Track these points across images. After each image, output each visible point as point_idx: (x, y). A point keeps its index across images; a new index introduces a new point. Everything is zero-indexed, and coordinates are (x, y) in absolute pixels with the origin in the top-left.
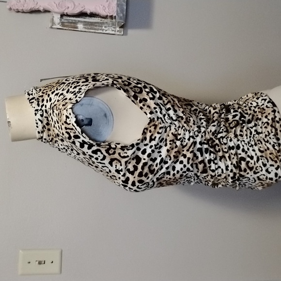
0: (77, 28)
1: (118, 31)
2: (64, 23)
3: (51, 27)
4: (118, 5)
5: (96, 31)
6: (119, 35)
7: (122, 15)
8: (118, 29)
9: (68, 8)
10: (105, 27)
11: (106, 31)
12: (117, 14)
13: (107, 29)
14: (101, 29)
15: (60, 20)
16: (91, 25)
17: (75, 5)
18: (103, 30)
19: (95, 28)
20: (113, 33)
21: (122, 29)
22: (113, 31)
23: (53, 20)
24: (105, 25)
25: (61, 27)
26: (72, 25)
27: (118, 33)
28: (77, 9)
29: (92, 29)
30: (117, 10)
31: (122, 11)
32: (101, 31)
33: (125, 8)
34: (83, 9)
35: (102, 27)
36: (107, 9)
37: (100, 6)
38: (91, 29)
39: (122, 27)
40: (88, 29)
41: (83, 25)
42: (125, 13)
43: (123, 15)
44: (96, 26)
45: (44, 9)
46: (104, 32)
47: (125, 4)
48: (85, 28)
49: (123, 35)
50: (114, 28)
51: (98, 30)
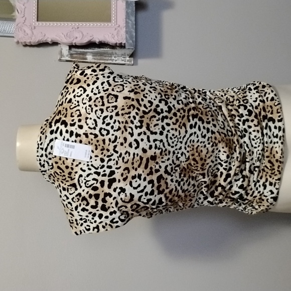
0: (86, 59)
1: (128, 61)
2: (73, 54)
3: (60, 60)
4: (127, 32)
5: (106, 62)
6: (129, 65)
7: (131, 41)
8: (128, 59)
9: (77, 38)
10: (115, 57)
11: (116, 61)
12: (126, 41)
13: (117, 59)
14: (110, 60)
15: (69, 52)
16: (101, 56)
17: (83, 35)
18: (112, 60)
19: (105, 58)
20: (123, 62)
21: (132, 59)
22: (123, 60)
23: (61, 52)
24: (115, 56)
25: (70, 59)
26: (81, 56)
27: (128, 63)
28: (85, 39)
29: (102, 60)
30: (126, 37)
31: (131, 37)
32: (111, 62)
33: (134, 34)
34: (92, 38)
35: (111, 57)
36: (116, 37)
37: (109, 34)
38: (100, 60)
39: (132, 56)
40: (98, 59)
41: (92, 56)
42: (134, 39)
43: (133, 41)
44: (105, 56)
45: (52, 41)
46: (114, 62)
47: (134, 31)
48: (95, 59)
49: (133, 65)
50: (124, 58)
51: (108, 60)
